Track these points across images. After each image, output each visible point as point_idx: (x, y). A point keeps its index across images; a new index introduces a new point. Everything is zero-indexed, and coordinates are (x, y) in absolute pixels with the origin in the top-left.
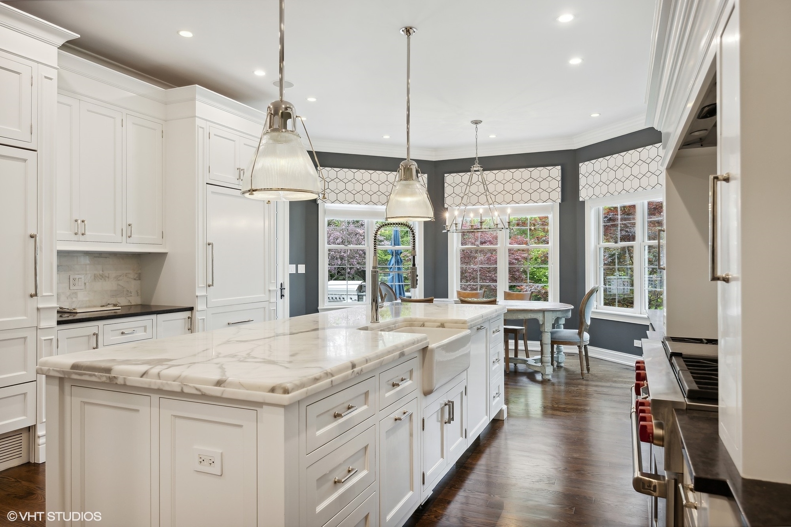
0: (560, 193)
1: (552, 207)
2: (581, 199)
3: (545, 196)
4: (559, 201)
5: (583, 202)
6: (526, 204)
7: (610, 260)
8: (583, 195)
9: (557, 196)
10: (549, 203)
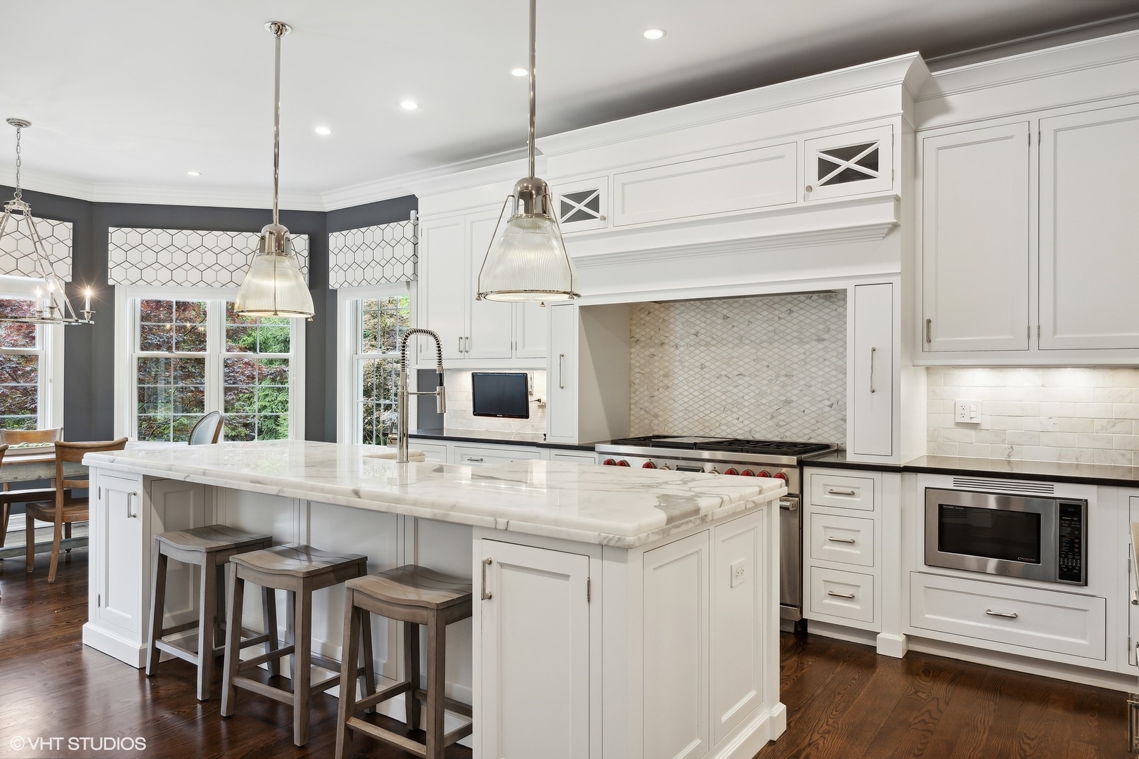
0: (307, 276)
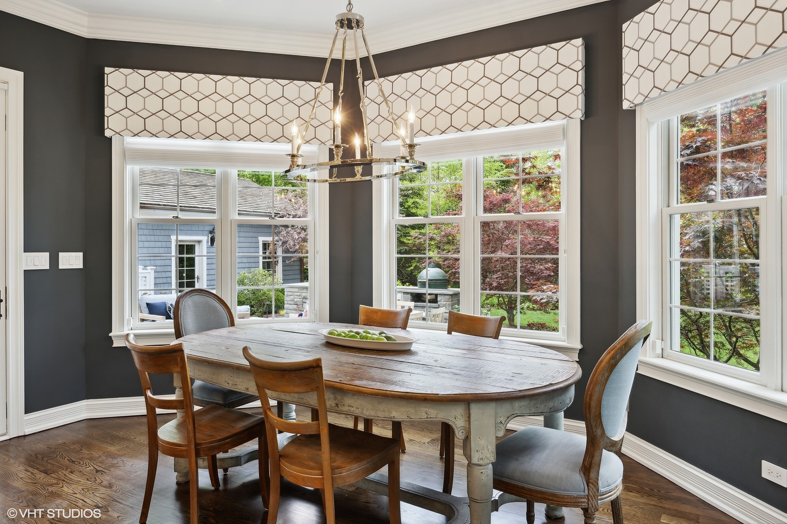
1: (564, 131)
2: (626, 105)
3: (548, 106)
4: (579, 115)
5: (632, 113)
6: (511, 128)
7: (696, 244)
8: (630, 95)
9: (575, 104)
10: (558, 122)
